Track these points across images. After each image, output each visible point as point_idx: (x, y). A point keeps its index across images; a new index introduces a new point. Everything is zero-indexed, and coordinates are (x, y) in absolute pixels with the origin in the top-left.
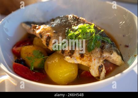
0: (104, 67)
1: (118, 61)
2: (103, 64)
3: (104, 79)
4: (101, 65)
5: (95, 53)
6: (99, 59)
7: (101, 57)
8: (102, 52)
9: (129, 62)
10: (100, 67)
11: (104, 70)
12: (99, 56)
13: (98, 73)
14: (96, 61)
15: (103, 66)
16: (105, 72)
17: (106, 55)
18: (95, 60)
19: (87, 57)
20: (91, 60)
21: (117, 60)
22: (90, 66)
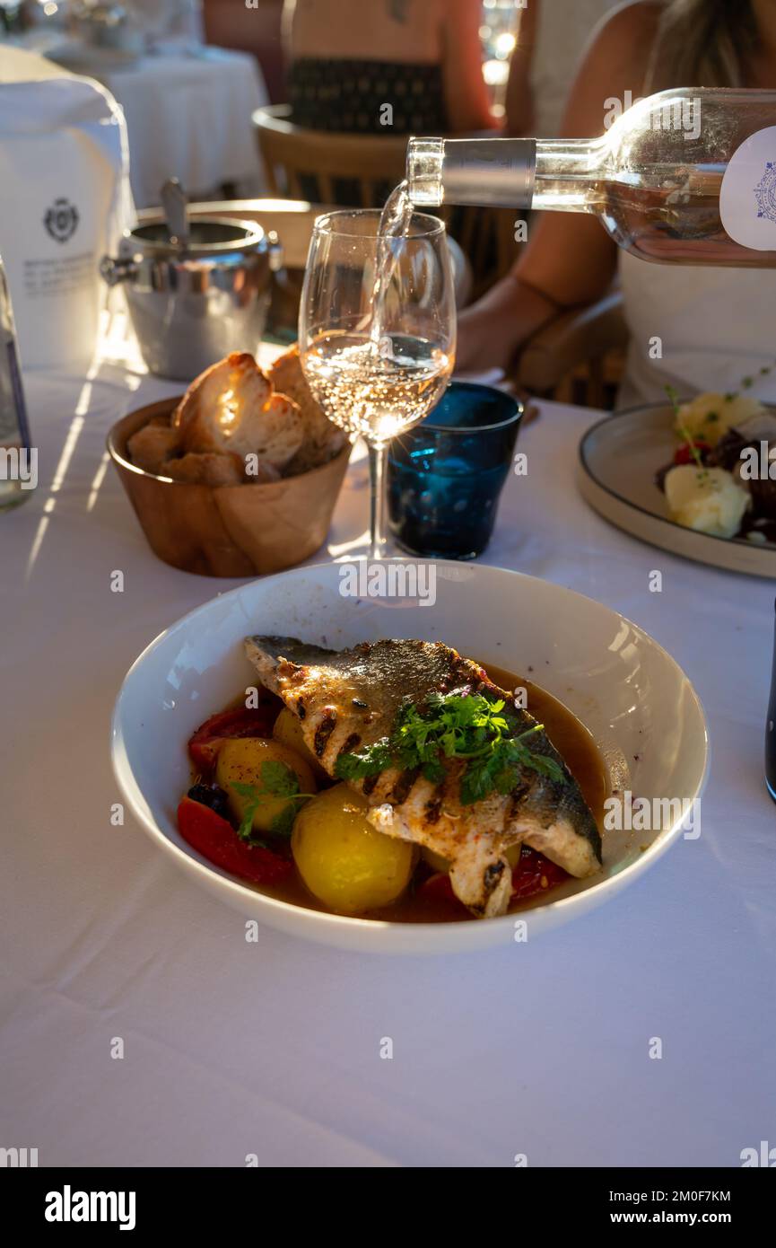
0: (507, 873)
1: (570, 859)
2: (505, 861)
3: (499, 915)
4: (500, 862)
5: (486, 812)
6: (496, 838)
7: (503, 832)
8: (513, 814)
9: (613, 870)
10: (494, 870)
11: (506, 882)
12: (499, 828)
13: (479, 893)
14: (484, 843)
15: (503, 866)
16: (510, 891)
17: (526, 827)
18: (477, 838)
19: (452, 824)
20: (464, 836)
21: (567, 855)
22: (455, 860)
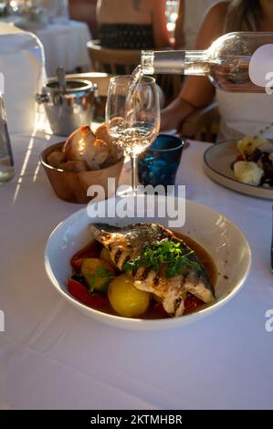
3: (180, 316)
7: (181, 288)
15: (181, 300)
16: (184, 308)
17: (188, 286)
19: (163, 285)
20: (167, 290)
21: (203, 295)
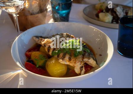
0: (84, 67)
5: (79, 58)
6: (81, 62)
8: (83, 58)
10: (82, 67)
11: (84, 69)
12: (81, 61)
13: (80, 71)
14: (79, 63)
18: (78, 62)
19: (73, 60)
22: (75, 66)
